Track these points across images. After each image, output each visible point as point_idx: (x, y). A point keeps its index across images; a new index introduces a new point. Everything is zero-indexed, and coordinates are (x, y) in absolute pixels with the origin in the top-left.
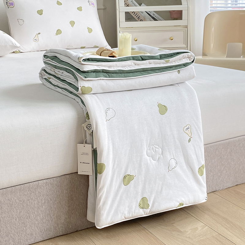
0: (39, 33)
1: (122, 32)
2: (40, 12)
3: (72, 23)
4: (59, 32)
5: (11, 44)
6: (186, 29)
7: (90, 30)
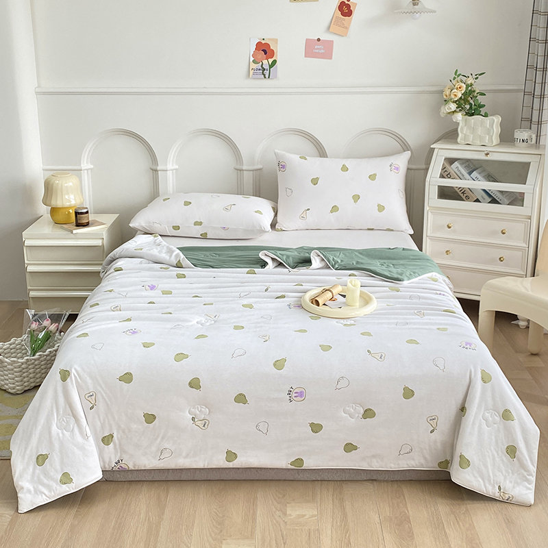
0: (308, 209)
1: (431, 212)
2: (315, 181)
3: (356, 198)
4: (335, 209)
5: (259, 228)
6: (528, 222)
7: (381, 208)
